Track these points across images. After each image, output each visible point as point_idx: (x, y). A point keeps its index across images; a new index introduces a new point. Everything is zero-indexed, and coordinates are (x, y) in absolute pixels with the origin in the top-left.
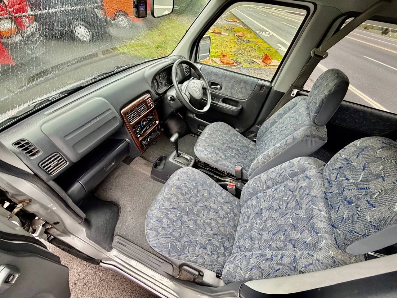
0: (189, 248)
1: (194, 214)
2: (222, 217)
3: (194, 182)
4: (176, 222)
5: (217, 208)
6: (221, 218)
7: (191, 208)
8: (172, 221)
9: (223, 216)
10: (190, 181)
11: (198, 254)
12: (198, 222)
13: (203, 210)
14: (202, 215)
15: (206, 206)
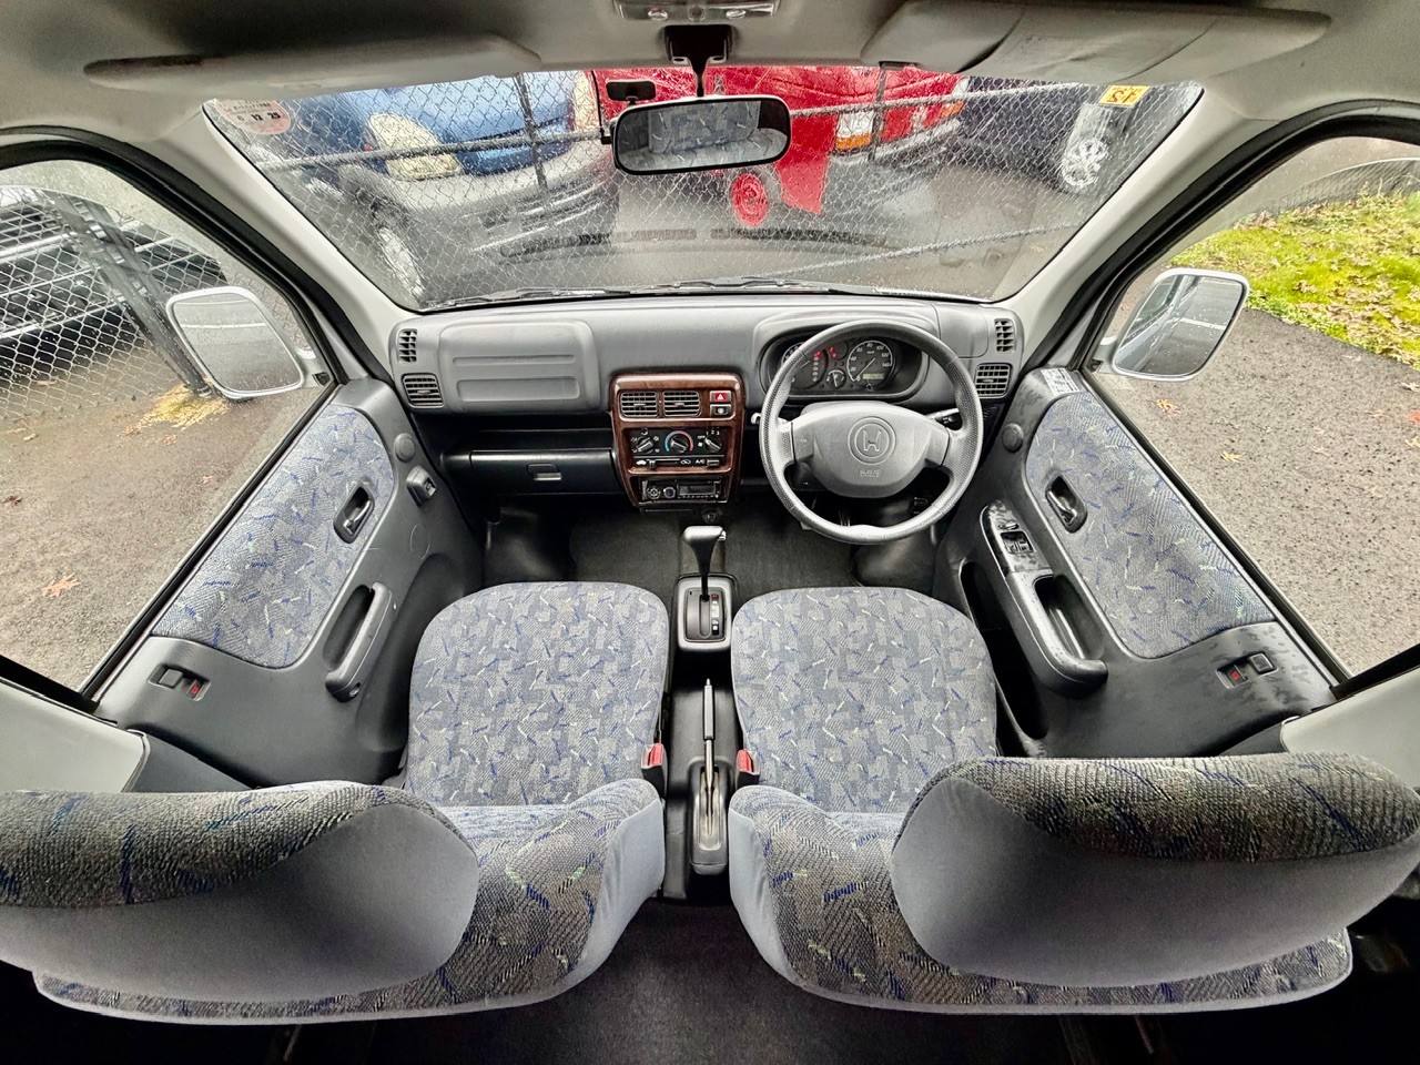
0: (437, 709)
1: (525, 685)
2: (551, 776)
3: (617, 644)
4: (489, 650)
5: (574, 747)
6: (547, 771)
7: (538, 671)
8: (487, 641)
9: (556, 777)
10: (615, 631)
11: (429, 737)
12: (509, 706)
13: (549, 707)
14: (531, 709)
15: (562, 709)
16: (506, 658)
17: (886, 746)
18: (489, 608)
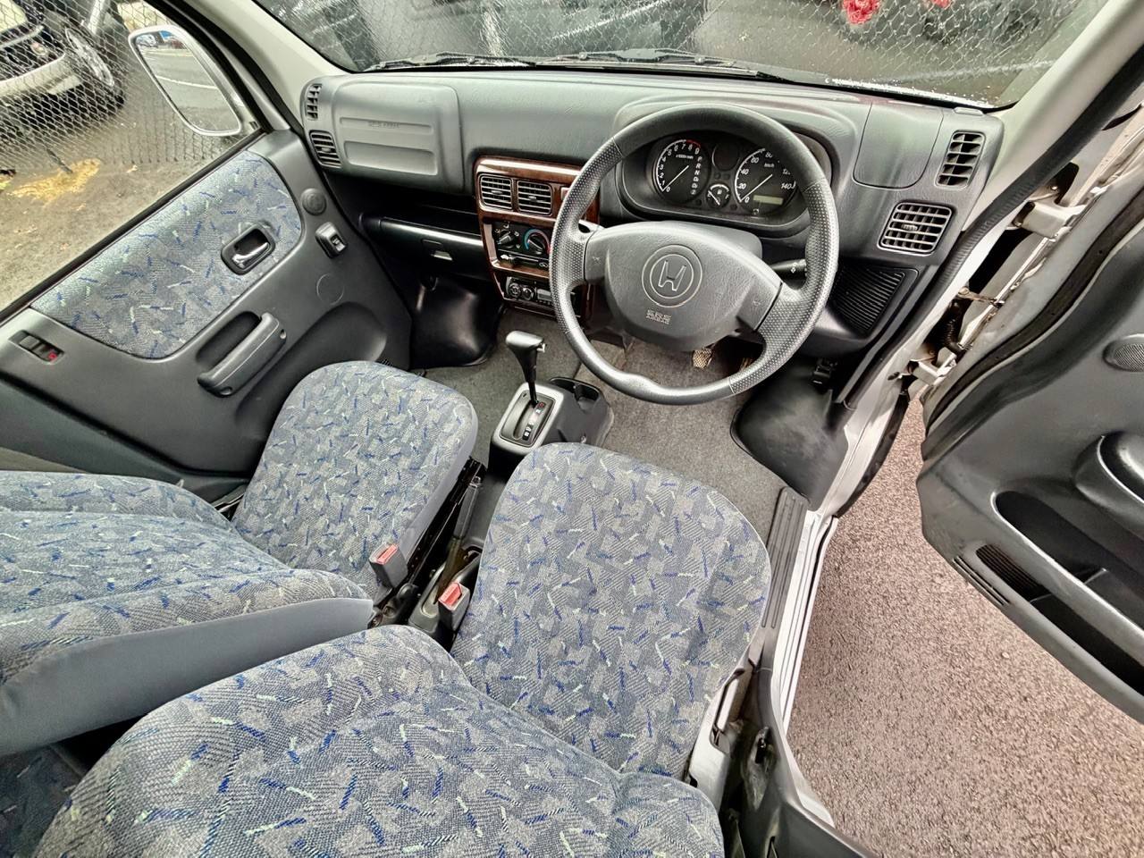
0: (282, 446)
1: (342, 452)
2: (330, 531)
3: (419, 443)
4: (331, 414)
5: (352, 517)
6: (328, 527)
7: (355, 443)
8: (332, 406)
9: (332, 534)
10: (421, 431)
11: (269, 467)
12: (326, 464)
13: (349, 477)
14: (338, 472)
15: (358, 482)
16: (339, 425)
17: (597, 639)
18: (345, 378)
